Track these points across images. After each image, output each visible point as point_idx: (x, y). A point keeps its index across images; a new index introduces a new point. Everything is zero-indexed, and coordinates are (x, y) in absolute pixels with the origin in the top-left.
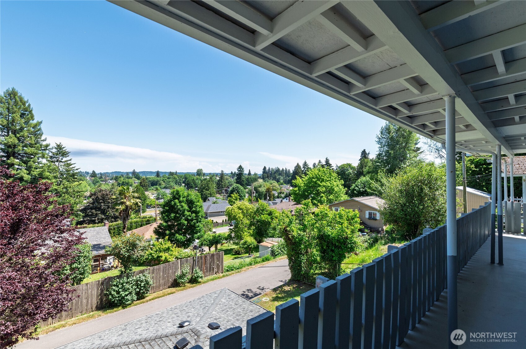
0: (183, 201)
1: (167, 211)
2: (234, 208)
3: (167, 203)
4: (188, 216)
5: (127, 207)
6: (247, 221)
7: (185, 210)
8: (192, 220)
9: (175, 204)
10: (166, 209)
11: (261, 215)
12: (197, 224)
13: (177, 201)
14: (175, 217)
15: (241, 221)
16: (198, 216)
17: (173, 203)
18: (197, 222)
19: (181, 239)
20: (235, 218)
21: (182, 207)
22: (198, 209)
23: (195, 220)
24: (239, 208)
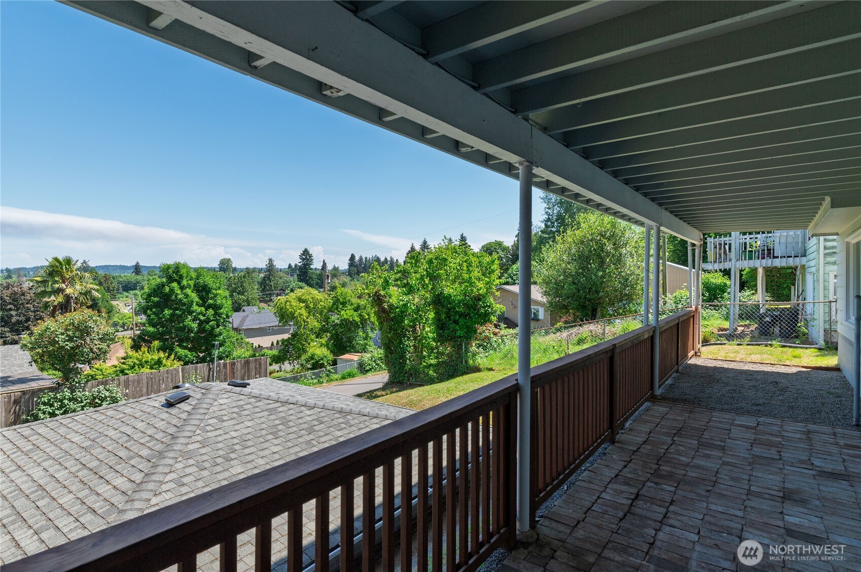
0: (189, 286)
1: (156, 305)
2: (290, 299)
3: (155, 291)
4: (199, 314)
5: (68, 298)
6: (314, 323)
7: (192, 302)
8: (208, 321)
9: (172, 290)
10: (153, 302)
11: (340, 312)
12: (218, 330)
13: (175, 285)
14: (172, 315)
15: (305, 321)
16: (220, 315)
17: (167, 289)
18: (218, 326)
19: (186, 356)
20: (292, 316)
21: (187, 296)
22: (219, 302)
23: (213, 320)
24: (300, 300)
